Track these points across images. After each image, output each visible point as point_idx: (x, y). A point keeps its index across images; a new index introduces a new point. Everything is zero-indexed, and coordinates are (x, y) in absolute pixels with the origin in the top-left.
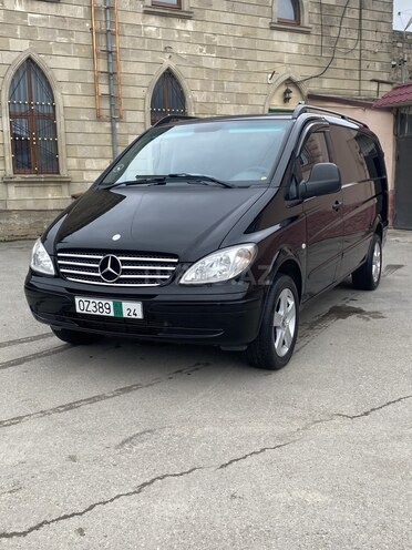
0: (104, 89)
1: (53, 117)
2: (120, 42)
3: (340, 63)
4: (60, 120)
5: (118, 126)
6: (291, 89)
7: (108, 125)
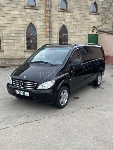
0: (48, 30)
1: (36, 37)
2: (53, 19)
3: (107, 22)
4: (38, 37)
5: (51, 38)
6: (94, 29)
7: (49, 38)
